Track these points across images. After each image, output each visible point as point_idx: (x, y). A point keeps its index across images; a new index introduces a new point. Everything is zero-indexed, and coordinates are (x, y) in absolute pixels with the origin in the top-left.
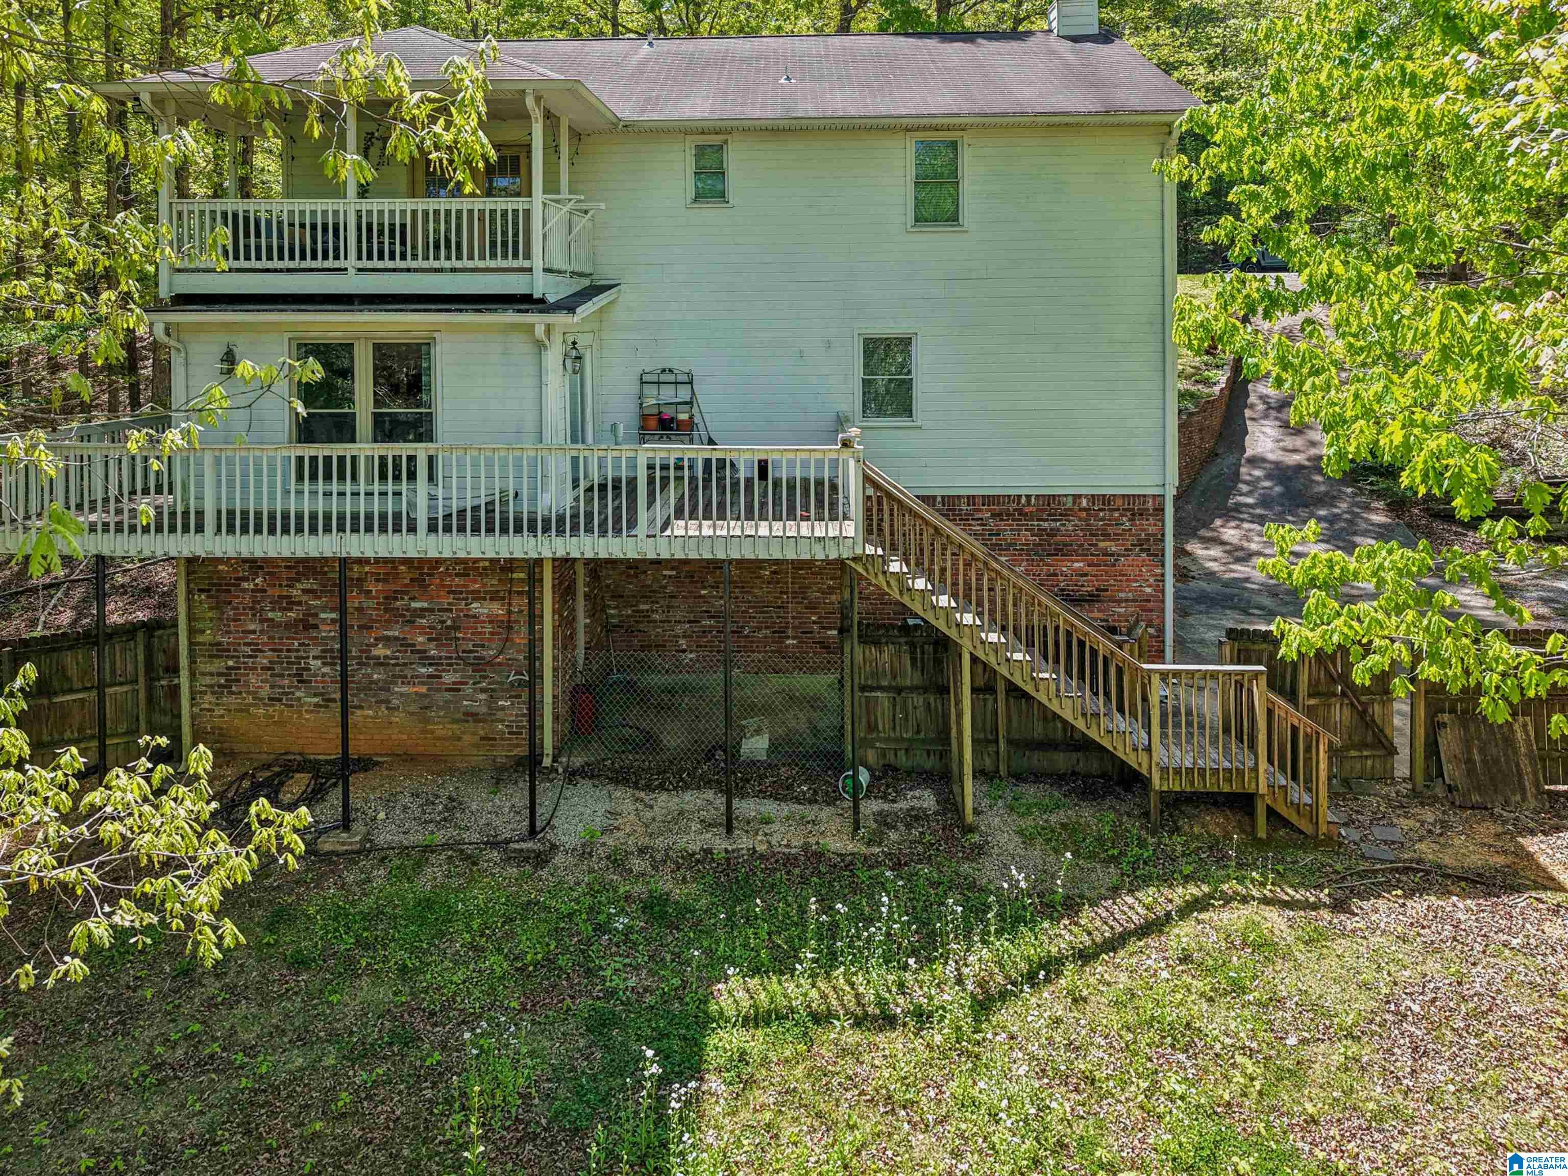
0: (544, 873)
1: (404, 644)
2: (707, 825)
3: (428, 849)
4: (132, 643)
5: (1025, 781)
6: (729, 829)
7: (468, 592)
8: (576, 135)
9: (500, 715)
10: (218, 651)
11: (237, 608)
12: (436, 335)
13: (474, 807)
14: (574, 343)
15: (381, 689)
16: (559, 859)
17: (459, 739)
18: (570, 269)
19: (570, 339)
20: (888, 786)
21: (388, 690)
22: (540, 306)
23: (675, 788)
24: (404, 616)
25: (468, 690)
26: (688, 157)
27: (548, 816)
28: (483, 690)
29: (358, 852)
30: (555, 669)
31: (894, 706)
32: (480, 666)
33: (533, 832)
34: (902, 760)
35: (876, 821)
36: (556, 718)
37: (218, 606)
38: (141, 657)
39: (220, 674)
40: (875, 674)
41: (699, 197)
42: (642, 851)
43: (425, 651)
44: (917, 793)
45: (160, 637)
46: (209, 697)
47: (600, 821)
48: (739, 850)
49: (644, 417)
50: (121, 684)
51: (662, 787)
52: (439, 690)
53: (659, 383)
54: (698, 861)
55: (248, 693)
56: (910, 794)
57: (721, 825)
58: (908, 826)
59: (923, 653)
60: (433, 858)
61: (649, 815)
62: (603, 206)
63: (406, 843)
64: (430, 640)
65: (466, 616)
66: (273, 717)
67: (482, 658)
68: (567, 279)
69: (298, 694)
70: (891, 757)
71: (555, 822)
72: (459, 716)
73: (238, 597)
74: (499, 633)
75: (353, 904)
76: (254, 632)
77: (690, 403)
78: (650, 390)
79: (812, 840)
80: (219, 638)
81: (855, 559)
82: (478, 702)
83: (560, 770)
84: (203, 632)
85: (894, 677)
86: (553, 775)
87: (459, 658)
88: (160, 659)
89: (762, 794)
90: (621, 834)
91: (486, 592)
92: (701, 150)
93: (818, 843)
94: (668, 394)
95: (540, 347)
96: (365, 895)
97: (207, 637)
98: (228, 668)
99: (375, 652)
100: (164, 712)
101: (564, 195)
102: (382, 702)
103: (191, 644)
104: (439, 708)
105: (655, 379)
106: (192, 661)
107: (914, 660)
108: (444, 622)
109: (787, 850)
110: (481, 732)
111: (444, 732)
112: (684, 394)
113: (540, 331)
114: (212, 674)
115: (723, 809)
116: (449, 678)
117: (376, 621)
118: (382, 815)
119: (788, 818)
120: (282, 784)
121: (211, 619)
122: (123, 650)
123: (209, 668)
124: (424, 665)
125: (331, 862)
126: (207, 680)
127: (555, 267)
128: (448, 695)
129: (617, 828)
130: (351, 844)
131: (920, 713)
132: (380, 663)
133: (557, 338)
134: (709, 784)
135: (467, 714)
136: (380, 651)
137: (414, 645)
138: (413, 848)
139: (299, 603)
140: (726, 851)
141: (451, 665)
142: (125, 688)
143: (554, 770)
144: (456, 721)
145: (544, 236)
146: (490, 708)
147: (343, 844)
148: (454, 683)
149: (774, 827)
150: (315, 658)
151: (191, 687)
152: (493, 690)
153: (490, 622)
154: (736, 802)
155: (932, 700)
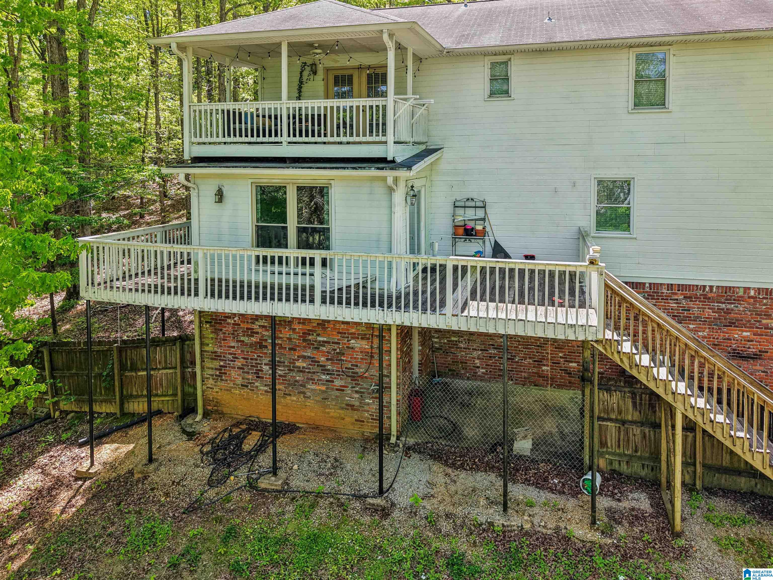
0: (386, 523)
1: (314, 361)
2: (491, 503)
3: (319, 495)
4: (174, 347)
5: (715, 494)
6: (505, 509)
7: (348, 333)
8: (418, 59)
9: (366, 408)
10: (216, 356)
11: (225, 333)
12: (332, 182)
13: (349, 467)
14: (412, 187)
15: (301, 385)
16: (396, 514)
17: (343, 419)
18: (412, 140)
19: (410, 185)
20: (614, 488)
21: (304, 386)
22: (391, 165)
23: (471, 469)
24: (313, 344)
25: (348, 391)
26: (486, 70)
27: (391, 480)
28: (357, 392)
29: (280, 492)
30: (398, 384)
31: (619, 432)
32: (355, 377)
33: (381, 492)
34: (624, 468)
35: (607, 516)
36: (399, 414)
37: (216, 331)
38: (178, 356)
39: (216, 369)
40: (606, 411)
41: (492, 94)
42: (448, 516)
43: (324, 366)
44: (636, 495)
45: (188, 345)
46: (211, 381)
47: (423, 490)
48: (512, 526)
49: (456, 227)
50: (170, 368)
51: (462, 467)
52: (332, 389)
53: (465, 207)
54: (484, 530)
55: (231, 381)
56: (631, 496)
57: (500, 503)
58: (631, 524)
59: (641, 400)
60: (321, 502)
61: (453, 488)
62: (432, 101)
63: (307, 489)
64: (327, 359)
65: (348, 347)
66: (244, 395)
67: (357, 373)
68: (411, 147)
69: (257, 384)
70: (616, 466)
71: (395, 486)
72: (344, 405)
73: (225, 327)
74: (366, 359)
75: (272, 529)
76: (234, 347)
77: (484, 220)
78: (460, 211)
79: (562, 525)
80: (216, 349)
81: (597, 341)
82: (355, 399)
83: (401, 446)
84: (208, 345)
85: (620, 412)
86: (396, 449)
87: (343, 371)
88: (188, 356)
89: (527, 482)
90: (435, 501)
91: (358, 334)
92: (493, 65)
93: (566, 528)
94: (470, 214)
95: (391, 190)
96: (280, 525)
97: (209, 348)
98: (221, 366)
99: (298, 364)
100: (189, 385)
101: (410, 95)
102: (301, 393)
103: (201, 351)
104: (333, 400)
105: (462, 204)
106: (202, 361)
107: (634, 404)
108: (335, 350)
109: (544, 531)
110: (356, 417)
111: (335, 414)
112: (480, 213)
113: (390, 181)
114: (212, 369)
115: (501, 491)
116: (338, 383)
117: (298, 346)
118: (296, 467)
119: (545, 504)
120: (245, 437)
121: (212, 338)
122: (171, 350)
123: (211, 366)
124: (324, 374)
125: (264, 497)
126: (210, 372)
127: (402, 140)
128: (338, 393)
129: (433, 496)
130: (276, 485)
131: (638, 438)
132: (301, 371)
133: (402, 184)
134: (492, 468)
135: (347, 405)
136: (300, 364)
137: (319, 362)
138: (311, 493)
139: (257, 333)
140: (503, 525)
141: (338, 375)
142: (171, 371)
143: (397, 445)
144: (342, 408)
145: (395, 121)
146: (360, 403)
147: (272, 485)
148: (341, 386)
149: (536, 510)
150: (266, 364)
151: (202, 375)
152: (363, 393)
153: (361, 352)
154: (510, 485)
155: (647, 430)
